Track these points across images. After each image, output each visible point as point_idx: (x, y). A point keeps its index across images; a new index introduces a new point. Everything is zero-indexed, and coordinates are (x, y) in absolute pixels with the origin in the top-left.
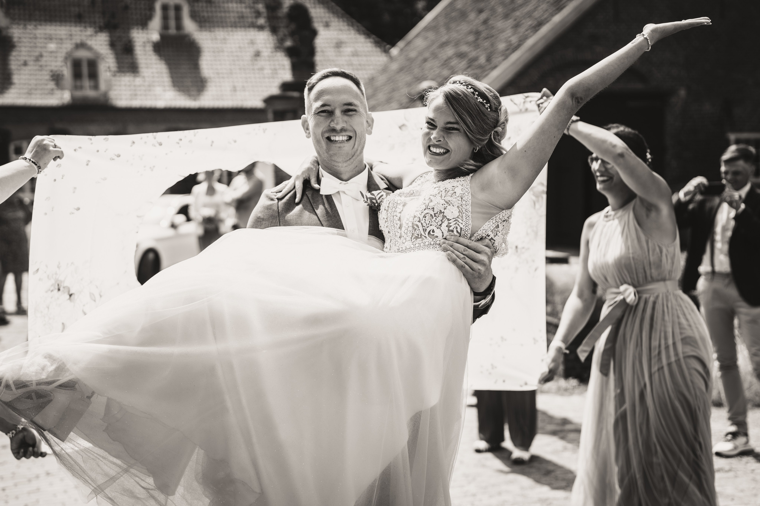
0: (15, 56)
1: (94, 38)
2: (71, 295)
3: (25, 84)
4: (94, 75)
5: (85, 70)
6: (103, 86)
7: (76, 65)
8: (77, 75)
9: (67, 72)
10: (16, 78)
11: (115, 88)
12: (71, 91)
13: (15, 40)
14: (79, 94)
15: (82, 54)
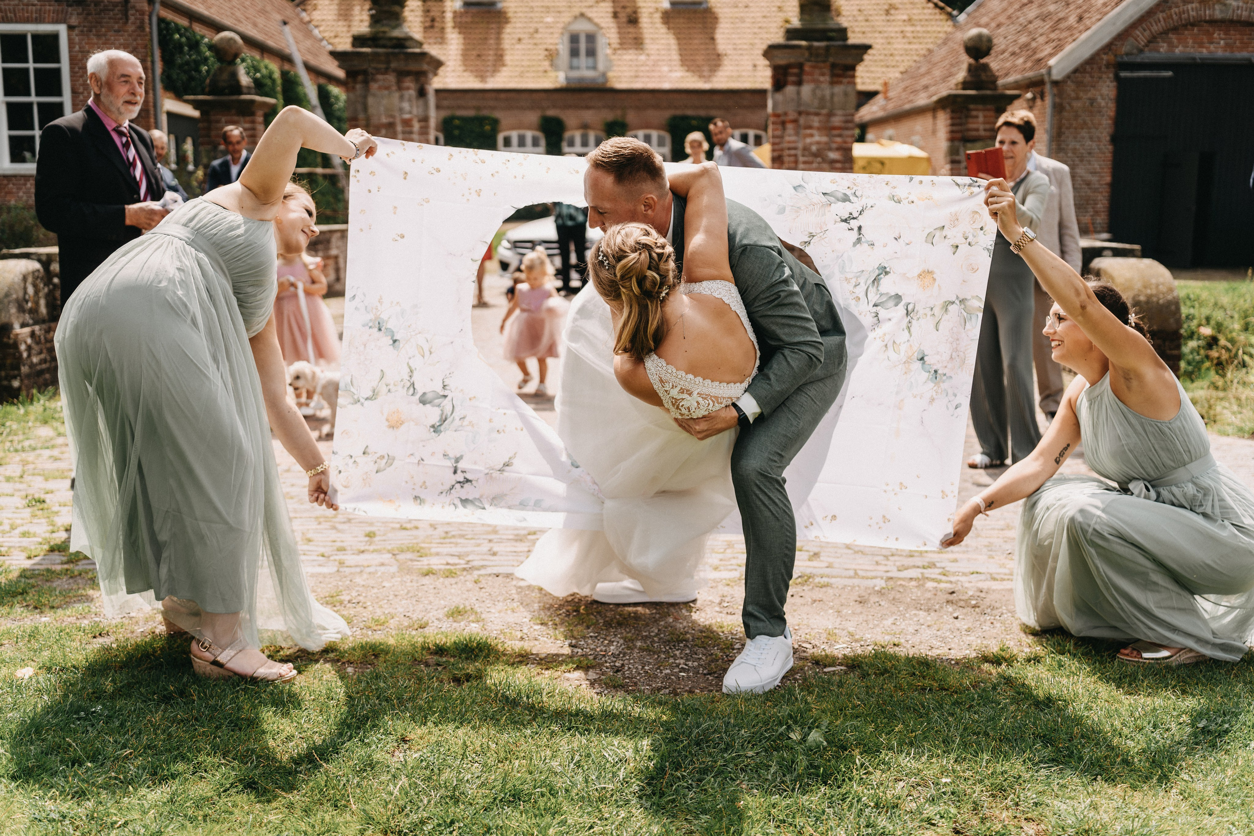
0: (509, 34)
1: (595, 9)
2: (395, 341)
3: (517, 66)
4: (591, 53)
5: (583, 46)
6: (601, 66)
7: (574, 39)
8: (574, 53)
9: (564, 48)
10: (508, 58)
11: (615, 68)
12: (566, 72)
13: (510, 15)
14: (575, 74)
15: (582, 27)
